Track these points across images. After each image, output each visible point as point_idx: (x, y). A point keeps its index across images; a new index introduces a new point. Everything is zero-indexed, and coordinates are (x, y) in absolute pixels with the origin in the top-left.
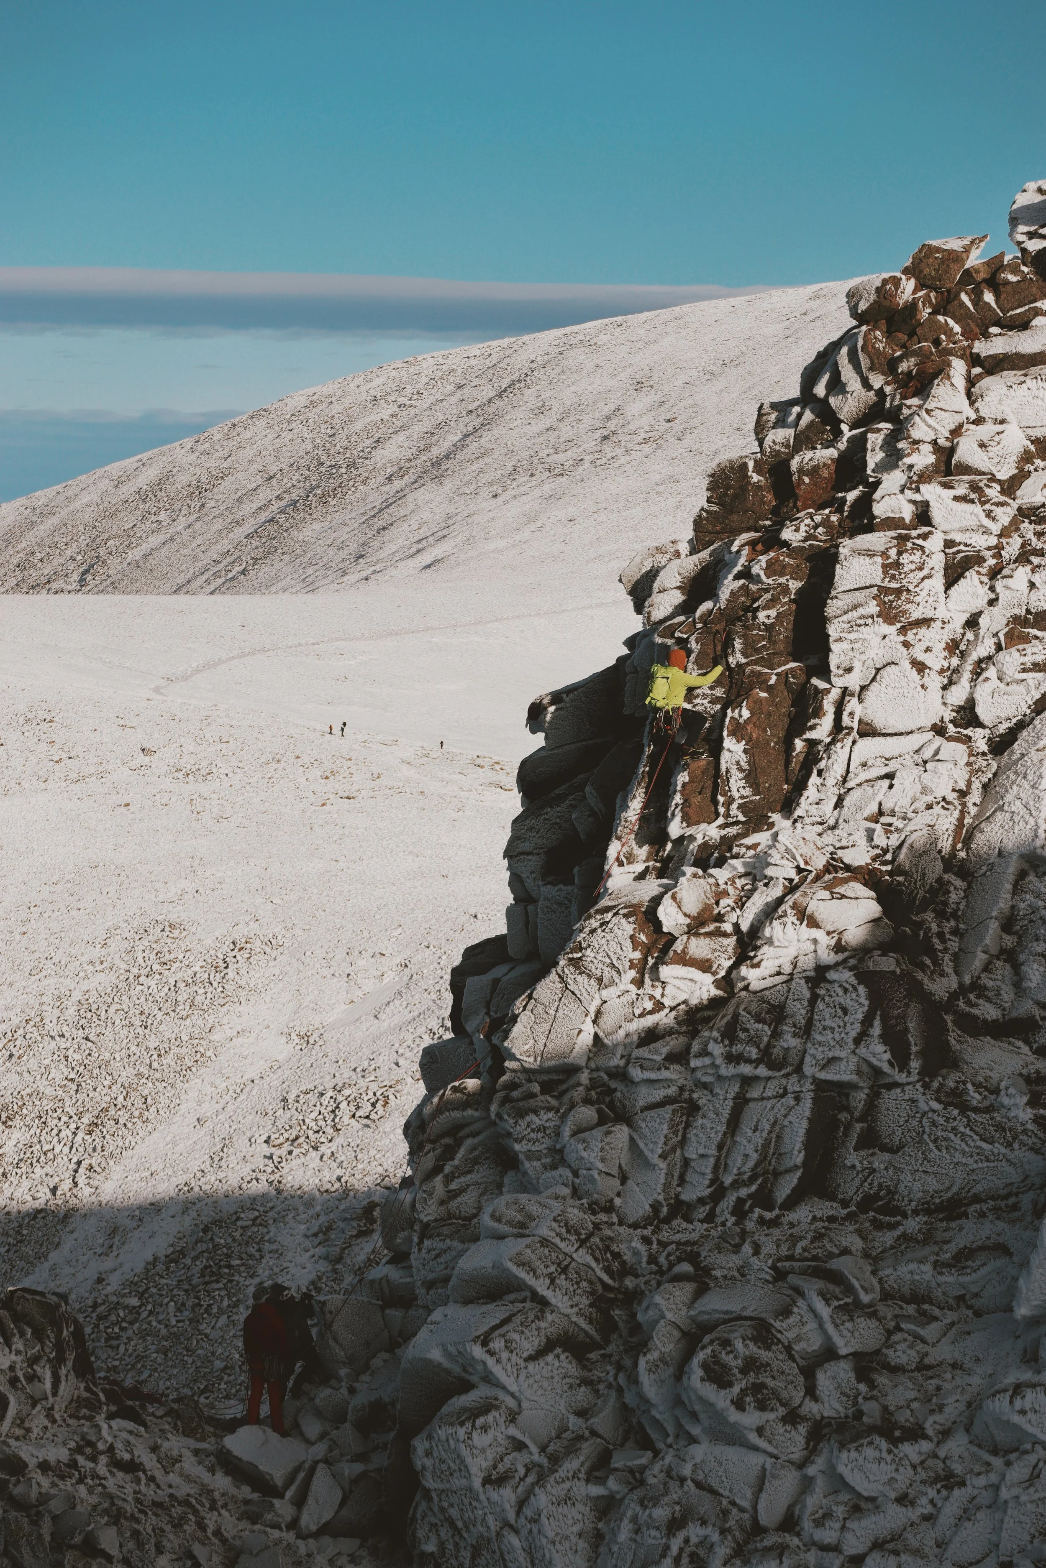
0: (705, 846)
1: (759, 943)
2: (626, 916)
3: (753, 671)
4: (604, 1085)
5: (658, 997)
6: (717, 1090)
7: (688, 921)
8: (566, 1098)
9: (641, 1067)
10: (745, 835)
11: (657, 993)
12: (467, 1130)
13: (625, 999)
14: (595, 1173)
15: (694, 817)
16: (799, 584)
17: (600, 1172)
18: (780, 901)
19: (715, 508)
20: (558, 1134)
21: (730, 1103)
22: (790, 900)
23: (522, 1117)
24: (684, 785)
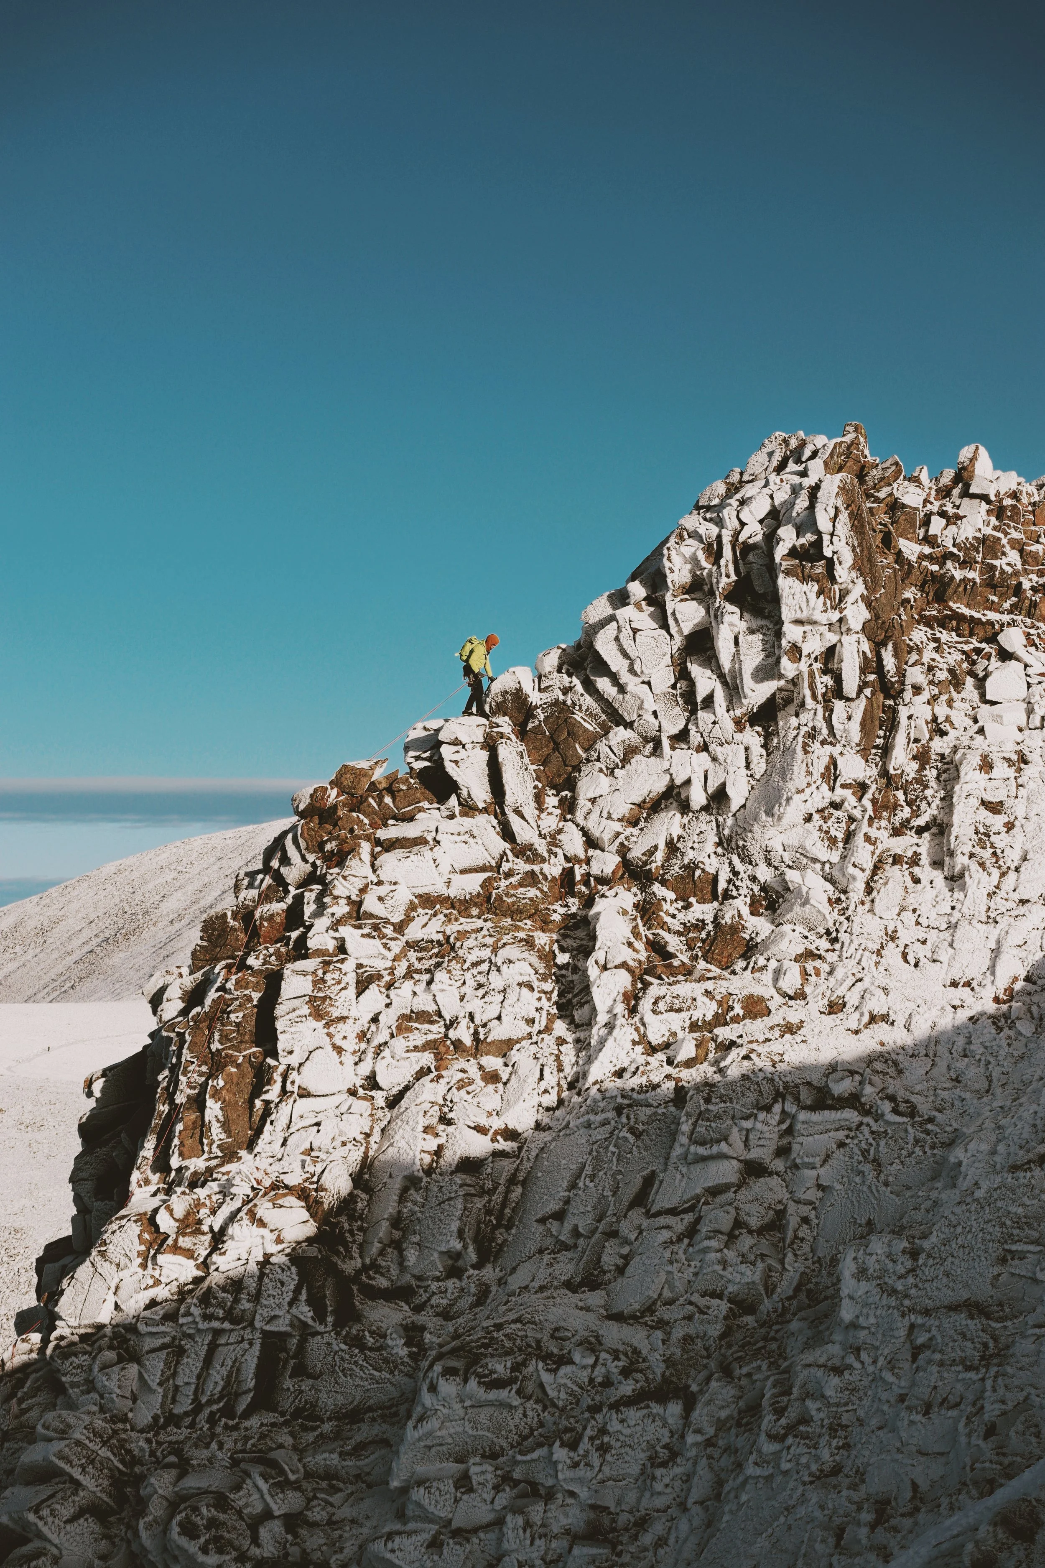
0: (195, 1173)
1: (225, 1239)
2: (135, 1221)
3: (227, 1055)
4: (122, 1336)
5: (157, 1276)
6: (197, 1339)
7: (177, 1224)
8: (97, 1344)
9: (146, 1324)
10: (221, 1165)
11: (156, 1274)
12: (32, 1368)
13: (136, 1278)
14: (114, 1396)
15: (186, 1153)
16: (259, 995)
17: (118, 1396)
18: (239, 1210)
19: (206, 944)
20: (90, 1369)
21: (206, 1347)
22: (245, 1209)
23: (67, 1359)
24: (180, 1132)
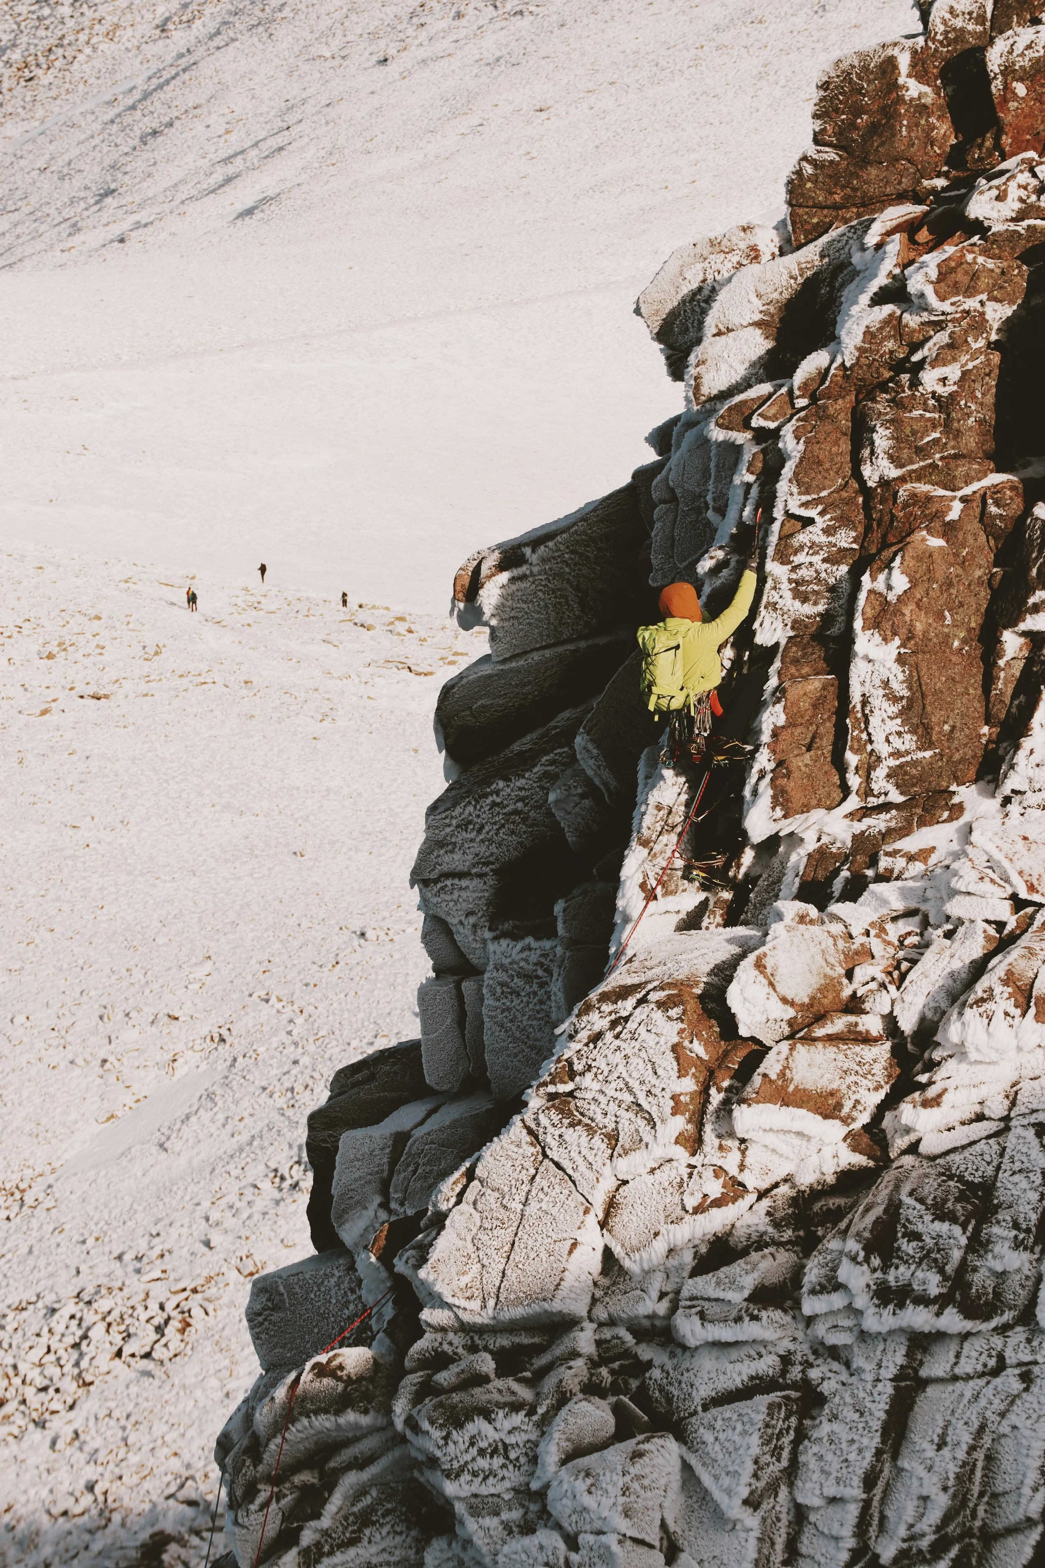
0: (821, 856)
1: (937, 1055)
2: (662, 1005)
3: (913, 495)
4: (627, 1354)
5: (733, 1171)
6: (858, 1362)
7: (791, 1013)
8: (549, 1384)
9: (702, 1315)
10: (904, 831)
11: (731, 1163)
12: (346, 1455)
13: (665, 1176)
14: (611, 1540)
15: (797, 798)
16: (1007, 311)
17: (623, 1538)
18: (979, 968)
19: (830, 155)
20: (534, 1460)
21: (888, 1389)
22: (999, 966)
23: (459, 1425)
24: (776, 733)
